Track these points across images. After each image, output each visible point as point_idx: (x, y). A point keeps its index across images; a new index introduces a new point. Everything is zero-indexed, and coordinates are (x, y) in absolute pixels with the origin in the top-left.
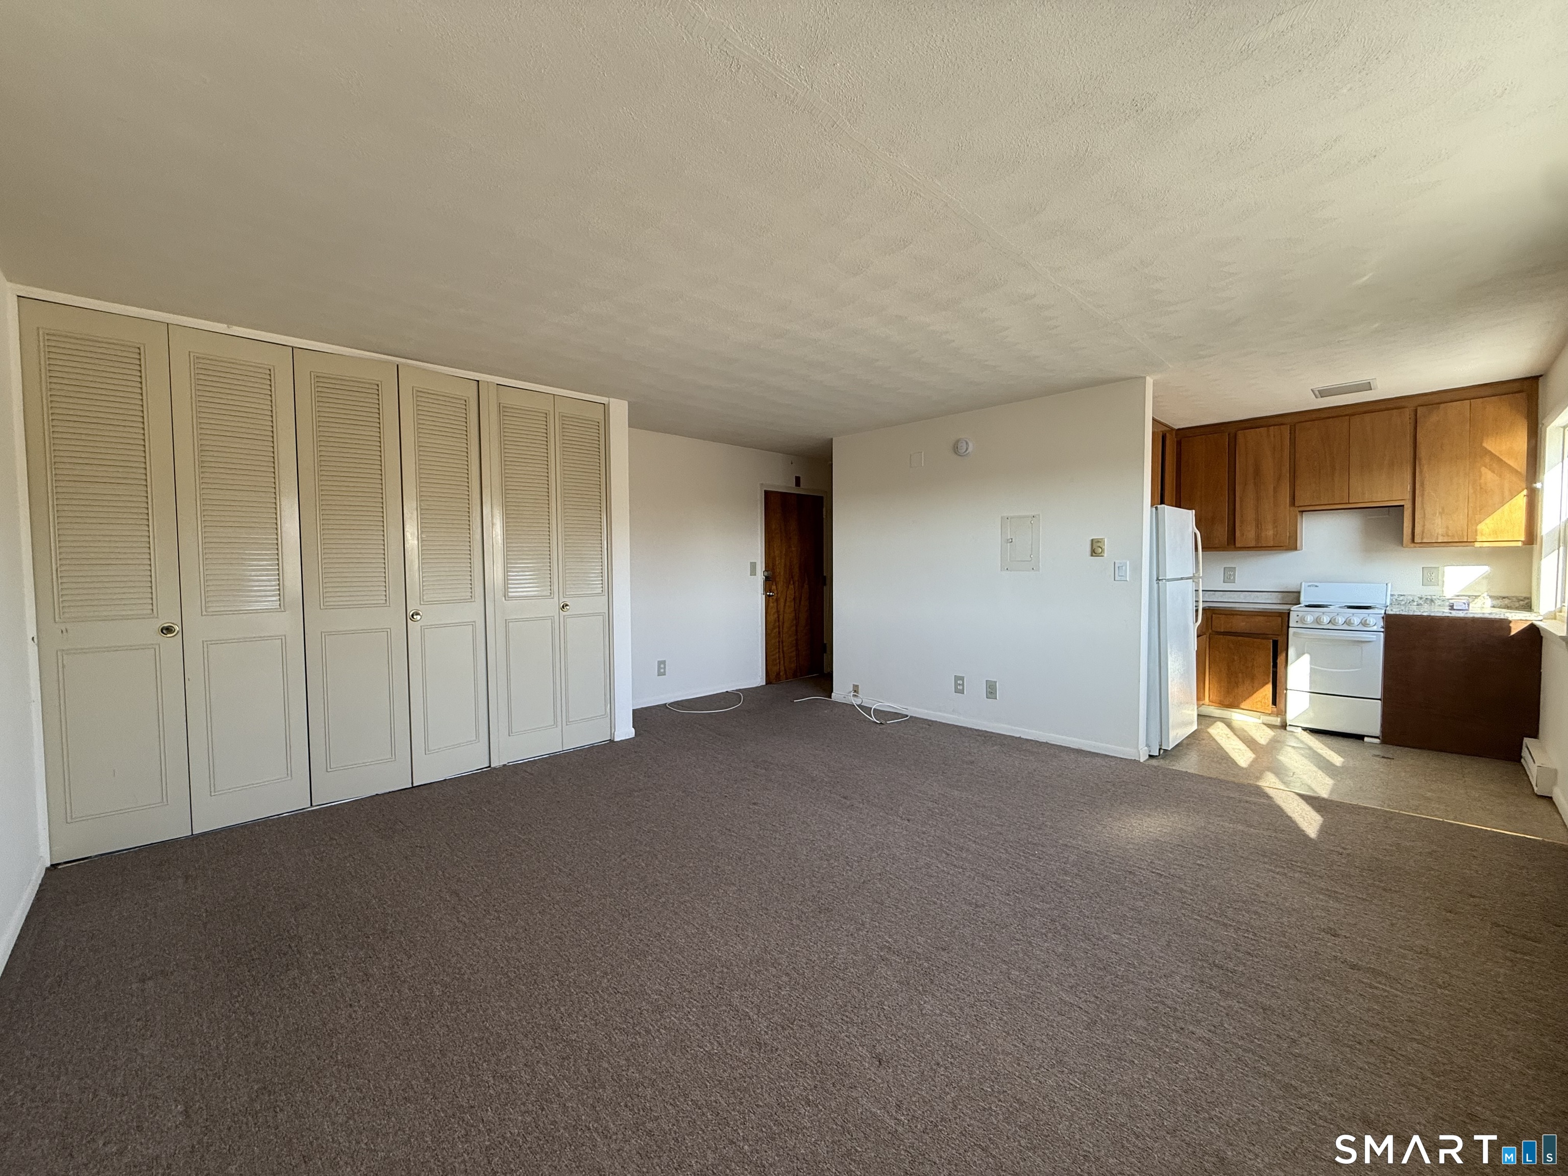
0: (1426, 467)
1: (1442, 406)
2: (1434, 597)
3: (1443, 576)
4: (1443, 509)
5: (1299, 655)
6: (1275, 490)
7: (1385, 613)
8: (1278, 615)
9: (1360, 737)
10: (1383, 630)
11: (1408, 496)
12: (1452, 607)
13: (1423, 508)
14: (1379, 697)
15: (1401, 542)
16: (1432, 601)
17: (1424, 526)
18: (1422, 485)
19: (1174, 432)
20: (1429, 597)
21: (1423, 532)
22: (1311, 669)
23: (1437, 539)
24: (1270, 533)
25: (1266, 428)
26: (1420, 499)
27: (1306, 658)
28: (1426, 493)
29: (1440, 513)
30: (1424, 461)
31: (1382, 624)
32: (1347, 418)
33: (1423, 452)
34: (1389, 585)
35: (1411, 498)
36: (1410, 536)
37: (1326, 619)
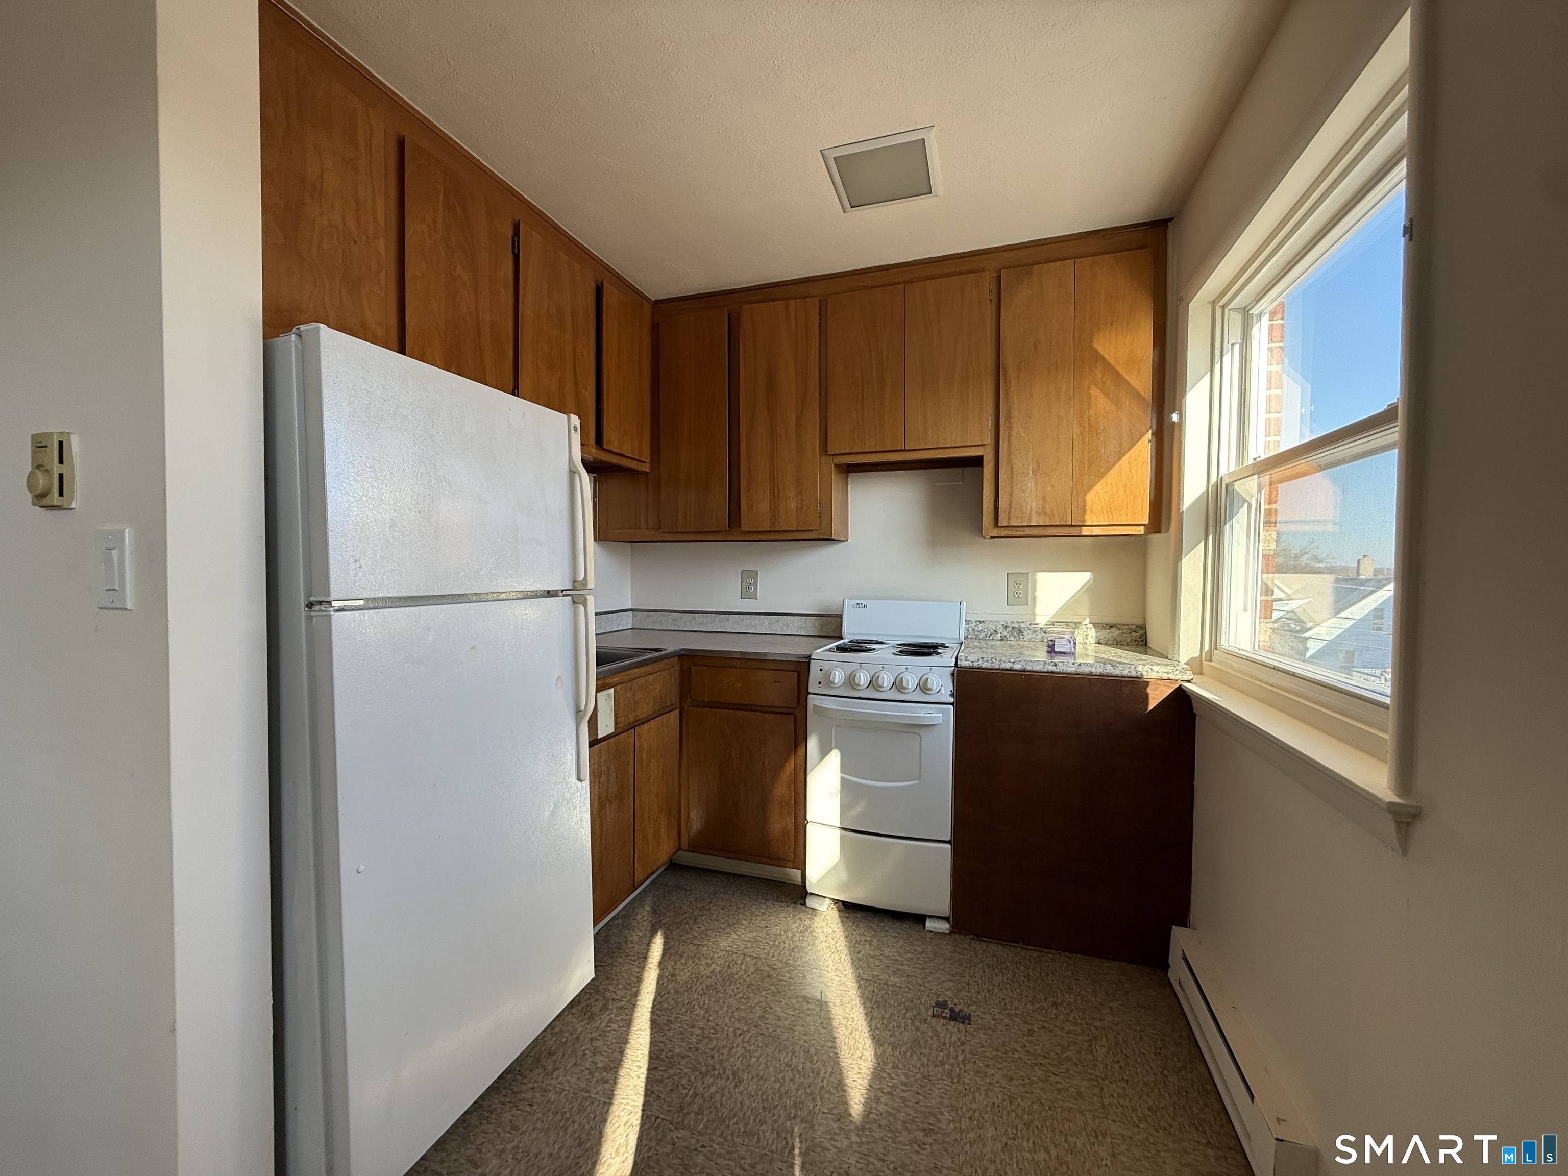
0: (1013, 383)
1: (1036, 268)
2: (1023, 625)
3: (1034, 589)
4: (1038, 464)
5: (824, 753)
6: (799, 425)
7: (956, 665)
8: (793, 667)
9: (919, 919)
10: (952, 700)
11: (989, 439)
12: (1051, 650)
13: (1010, 460)
14: (948, 839)
15: (978, 528)
16: (1020, 631)
17: (1011, 495)
18: (1009, 417)
19: (647, 309)
20: (1016, 625)
21: (1010, 506)
22: (842, 778)
23: (1030, 521)
24: (792, 504)
25: (783, 302)
26: (1006, 443)
27: (834, 757)
28: (1014, 433)
29: (1033, 471)
30: (1011, 374)
31: (952, 688)
32: (902, 286)
33: (1009, 357)
34: (964, 604)
35: (993, 444)
36: (992, 515)
37: (863, 679)
